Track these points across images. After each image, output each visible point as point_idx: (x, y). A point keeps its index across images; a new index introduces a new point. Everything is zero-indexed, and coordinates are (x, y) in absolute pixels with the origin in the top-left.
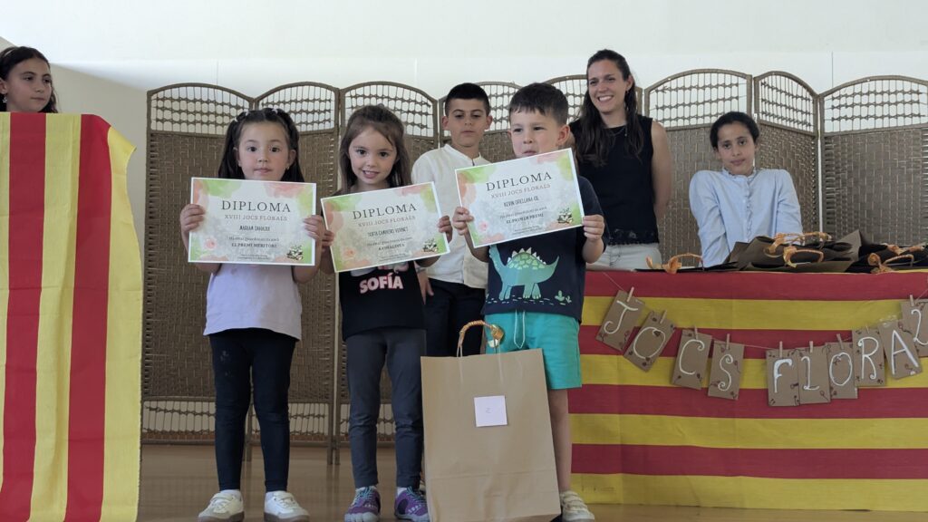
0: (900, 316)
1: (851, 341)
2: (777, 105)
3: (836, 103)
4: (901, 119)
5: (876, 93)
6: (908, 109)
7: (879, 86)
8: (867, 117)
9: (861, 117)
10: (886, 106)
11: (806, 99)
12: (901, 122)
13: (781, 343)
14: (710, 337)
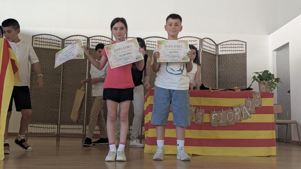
0: (246, 103)
1: (233, 109)
2: (207, 46)
3: (222, 47)
5: (232, 44)
6: (240, 49)
7: (233, 43)
10: (234, 48)
11: (214, 45)
12: (238, 52)
13: (214, 109)
14: (196, 107)
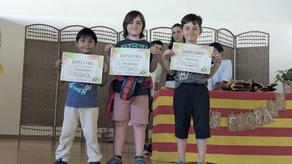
0: (268, 105)
1: (253, 112)
2: (223, 39)
3: (240, 39)
4: (260, 44)
5: (252, 36)
6: (262, 41)
7: (253, 34)
8: (249, 43)
9: (248, 43)
10: (255, 40)
11: (231, 37)
12: (260, 45)
13: (232, 112)
